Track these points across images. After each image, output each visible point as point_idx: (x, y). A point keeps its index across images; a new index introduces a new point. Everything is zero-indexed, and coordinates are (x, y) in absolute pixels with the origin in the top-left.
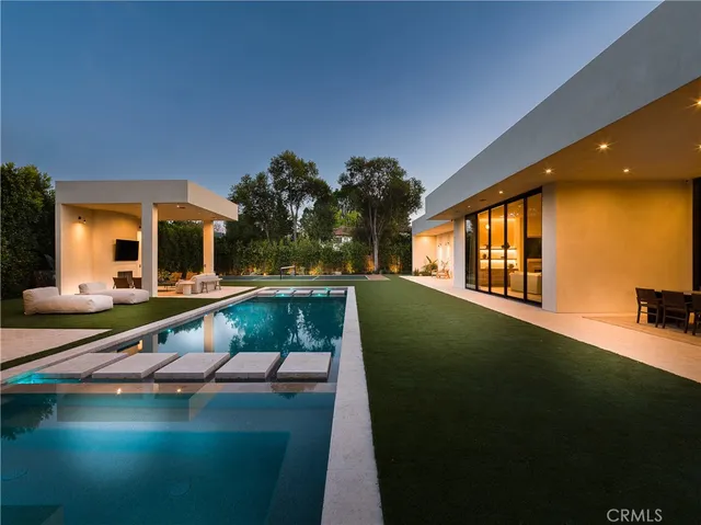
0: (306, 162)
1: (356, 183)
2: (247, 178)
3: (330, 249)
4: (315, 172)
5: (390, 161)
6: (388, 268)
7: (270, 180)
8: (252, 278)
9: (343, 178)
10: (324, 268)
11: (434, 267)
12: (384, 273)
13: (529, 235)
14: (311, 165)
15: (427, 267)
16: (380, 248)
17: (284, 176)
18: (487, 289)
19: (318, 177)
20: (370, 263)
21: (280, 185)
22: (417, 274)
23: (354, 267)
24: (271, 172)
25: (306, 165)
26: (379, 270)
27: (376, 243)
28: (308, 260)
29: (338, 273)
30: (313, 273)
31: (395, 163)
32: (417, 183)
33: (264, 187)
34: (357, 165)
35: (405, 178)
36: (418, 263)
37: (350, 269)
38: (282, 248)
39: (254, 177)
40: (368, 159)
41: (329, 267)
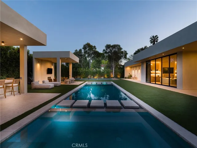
0: (93, 46)
1: (107, 52)
2: (76, 50)
3: (100, 71)
4: (95, 49)
5: (118, 45)
6: (117, 76)
7: (83, 51)
8: (78, 79)
9: (104, 50)
10: (99, 76)
11: (131, 76)
12: (116, 78)
13: (163, 67)
14: (95, 47)
15: (129, 76)
16: (115, 71)
17: (87, 50)
18: (154, 83)
19: (96, 50)
20: (112, 75)
21: (85, 52)
22: (126, 78)
23: (107, 76)
24: (83, 48)
25: (93, 47)
26: (114, 77)
27: (113, 69)
28: (94, 74)
29: (103, 78)
30: (95, 78)
31: (119, 46)
32: (125, 52)
33: (81, 53)
34: (108, 46)
35: (122, 50)
36: (126, 75)
37: (106, 76)
38: (86, 70)
39: (78, 50)
40: (112, 45)
41: (100, 76)
